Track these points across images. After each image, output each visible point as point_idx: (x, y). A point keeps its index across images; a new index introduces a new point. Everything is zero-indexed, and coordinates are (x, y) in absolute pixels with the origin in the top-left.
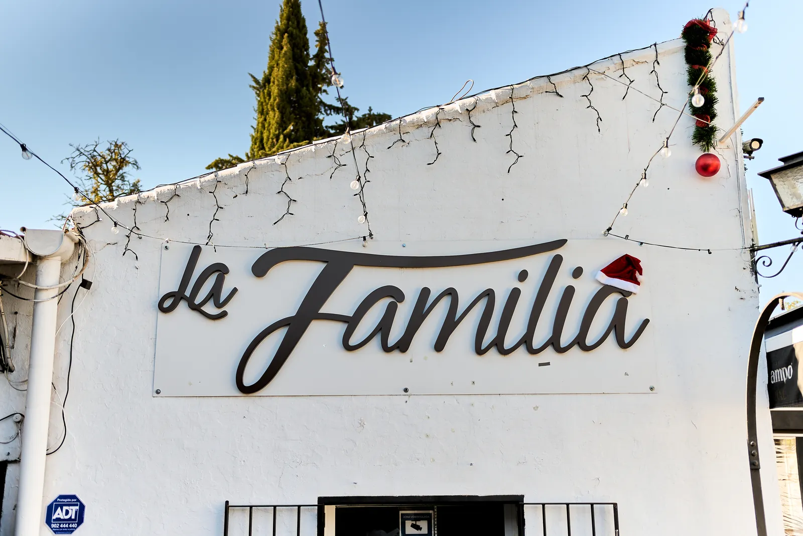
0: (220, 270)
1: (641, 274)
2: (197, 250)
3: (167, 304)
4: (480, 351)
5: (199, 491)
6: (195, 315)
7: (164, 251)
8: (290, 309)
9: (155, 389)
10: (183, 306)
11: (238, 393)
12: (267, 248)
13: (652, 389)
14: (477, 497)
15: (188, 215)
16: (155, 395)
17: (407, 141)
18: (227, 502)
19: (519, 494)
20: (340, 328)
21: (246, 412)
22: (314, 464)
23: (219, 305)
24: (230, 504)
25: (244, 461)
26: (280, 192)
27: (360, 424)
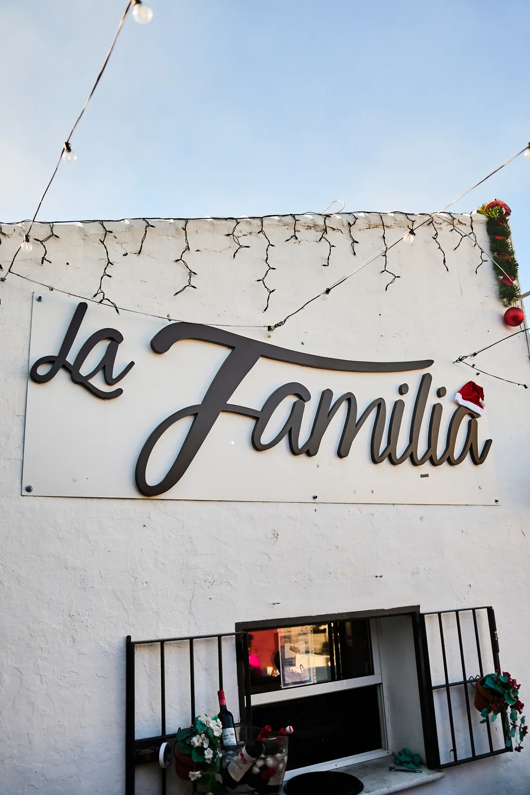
0: (113, 337)
1: (483, 399)
2: (82, 309)
3: (42, 370)
4: (375, 459)
5: (89, 626)
6: (79, 390)
7: (35, 302)
8: (195, 397)
9: (25, 485)
10: (62, 376)
11: (136, 495)
12: (170, 320)
13: (496, 501)
14: (383, 610)
15: (68, 264)
16: (25, 493)
17: (299, 239)
18: (129, 638)
19: (416, 604)
20: (248, 424)
21: (147, 519)
22: (228, 584)
23: (109, 381)
24: (133, 640)
25: (147, 583)
26: (179, 260)
27: (274, 534)
